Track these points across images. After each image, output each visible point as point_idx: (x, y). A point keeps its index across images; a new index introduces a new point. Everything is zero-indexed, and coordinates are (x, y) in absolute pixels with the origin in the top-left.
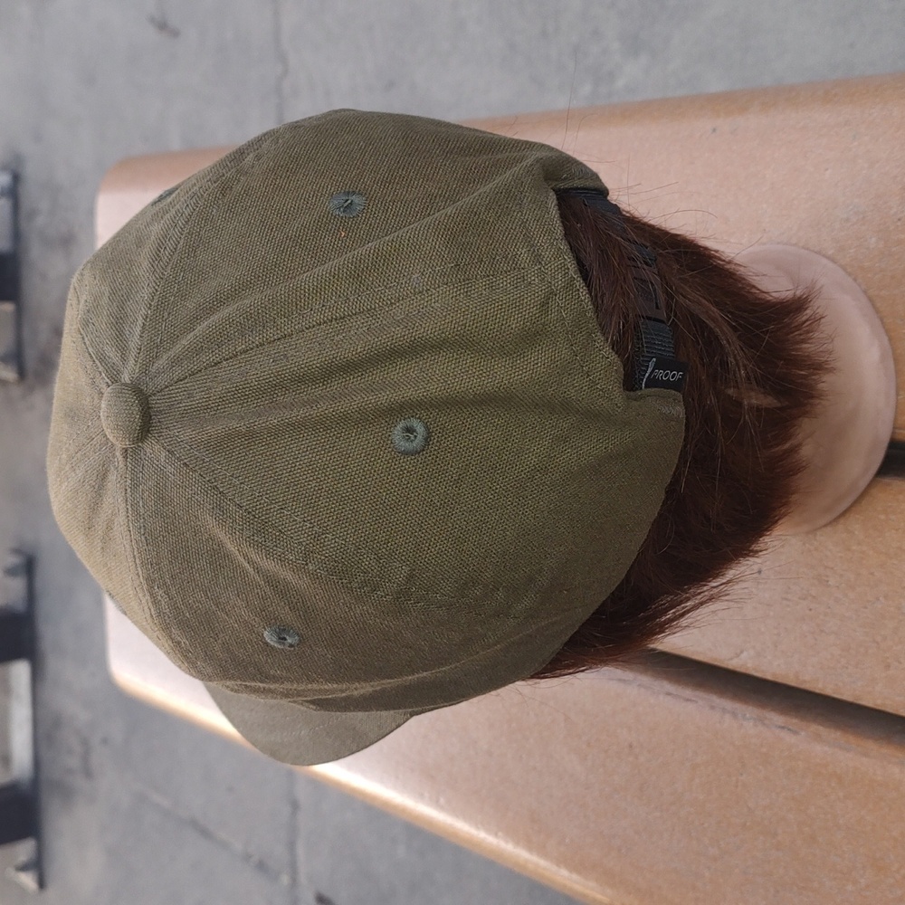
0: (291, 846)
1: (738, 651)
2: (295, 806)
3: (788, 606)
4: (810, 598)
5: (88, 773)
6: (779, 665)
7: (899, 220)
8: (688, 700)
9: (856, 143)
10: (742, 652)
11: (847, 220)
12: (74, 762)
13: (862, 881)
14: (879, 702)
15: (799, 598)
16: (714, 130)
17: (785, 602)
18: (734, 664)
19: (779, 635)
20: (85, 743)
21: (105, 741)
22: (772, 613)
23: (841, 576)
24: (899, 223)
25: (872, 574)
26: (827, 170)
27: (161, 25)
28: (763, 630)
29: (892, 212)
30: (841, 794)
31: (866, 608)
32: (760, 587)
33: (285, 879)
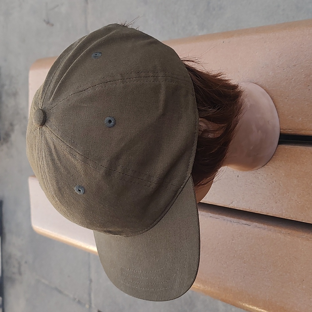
0: (90, 295)
1: (232, 202)
2: (91, 281)
3: (247, 186)
4: (253, 183)
5: (20, 274)
6: (244, 205)
7: (278, 66)
8: (217, 218)
9: (265, 44)
10: (233, 202)
11: (263, 67)
12: (15, 270)
13: (270, 270)
14: (274, 214)
15: (250, 184)
16: (223, 42)
17: (246, 185)
18: (231, 206)
19: (244, 195)
20: (19, 264)
21: (26, 262)
22: (242, 189)
23: (262, 176)
24: (278, 67)
25: (272, 174)
26: (257, 52)
27: (48, 23)
28: (239, 194)
29: (276, 64)
30: (263, 244)
31: (270, 185)
32: (238, 181)
33: (87, 306)
